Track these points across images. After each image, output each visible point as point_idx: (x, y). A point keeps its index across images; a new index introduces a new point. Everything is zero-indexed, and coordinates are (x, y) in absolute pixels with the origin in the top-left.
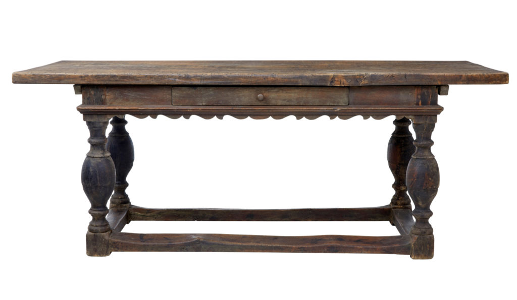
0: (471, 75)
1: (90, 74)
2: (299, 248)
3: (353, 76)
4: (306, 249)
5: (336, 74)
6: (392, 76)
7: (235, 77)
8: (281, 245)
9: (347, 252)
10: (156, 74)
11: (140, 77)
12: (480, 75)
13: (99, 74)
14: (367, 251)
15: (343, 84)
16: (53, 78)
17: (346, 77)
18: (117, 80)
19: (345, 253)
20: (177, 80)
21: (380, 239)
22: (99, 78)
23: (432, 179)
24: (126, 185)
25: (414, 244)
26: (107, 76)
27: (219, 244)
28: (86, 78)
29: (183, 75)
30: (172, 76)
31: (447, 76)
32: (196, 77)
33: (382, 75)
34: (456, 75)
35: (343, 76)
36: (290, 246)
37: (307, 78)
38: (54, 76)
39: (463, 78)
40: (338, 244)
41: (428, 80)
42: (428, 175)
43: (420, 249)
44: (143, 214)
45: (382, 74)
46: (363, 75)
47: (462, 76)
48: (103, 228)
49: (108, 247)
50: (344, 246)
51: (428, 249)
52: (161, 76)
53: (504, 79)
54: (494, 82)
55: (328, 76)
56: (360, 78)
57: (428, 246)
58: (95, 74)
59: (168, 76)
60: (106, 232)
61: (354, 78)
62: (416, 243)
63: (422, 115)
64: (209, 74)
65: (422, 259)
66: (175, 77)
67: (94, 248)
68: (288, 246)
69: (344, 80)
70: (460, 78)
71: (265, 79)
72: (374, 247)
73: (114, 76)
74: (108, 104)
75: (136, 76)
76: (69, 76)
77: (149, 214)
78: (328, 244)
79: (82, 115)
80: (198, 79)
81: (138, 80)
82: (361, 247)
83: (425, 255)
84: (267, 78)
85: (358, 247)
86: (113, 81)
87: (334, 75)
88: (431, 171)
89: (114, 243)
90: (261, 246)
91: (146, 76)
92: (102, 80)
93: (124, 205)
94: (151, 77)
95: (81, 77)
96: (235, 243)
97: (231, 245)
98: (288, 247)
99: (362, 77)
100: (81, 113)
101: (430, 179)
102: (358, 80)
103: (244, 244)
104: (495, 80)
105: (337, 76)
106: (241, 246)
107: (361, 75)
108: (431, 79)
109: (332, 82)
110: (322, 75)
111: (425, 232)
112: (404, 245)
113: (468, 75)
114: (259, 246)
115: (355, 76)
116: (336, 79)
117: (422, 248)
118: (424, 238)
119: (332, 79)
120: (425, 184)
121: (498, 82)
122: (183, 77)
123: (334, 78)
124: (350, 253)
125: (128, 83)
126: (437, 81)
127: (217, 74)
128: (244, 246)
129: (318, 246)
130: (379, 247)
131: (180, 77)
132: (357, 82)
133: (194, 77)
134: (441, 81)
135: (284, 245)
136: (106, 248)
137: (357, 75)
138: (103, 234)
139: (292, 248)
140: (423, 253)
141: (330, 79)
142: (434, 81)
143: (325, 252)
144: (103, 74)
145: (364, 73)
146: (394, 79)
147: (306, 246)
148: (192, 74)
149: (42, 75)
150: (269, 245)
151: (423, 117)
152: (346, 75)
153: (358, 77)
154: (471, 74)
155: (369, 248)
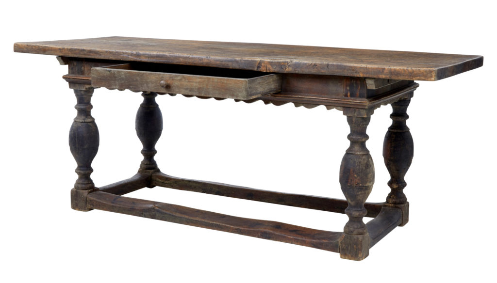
0: (395, 69)
1: (66, 47)
2: (236, 229)
3: (278, 62)
4: (242, 231)
5: (263, 60)
6: (315, 65)
7: (176, 57)
8: (221, 224)
9: (279, 241)
10: (114, 50)
11: (101, 52)
12: (404, 70)
13: (73, 48)
14: (297, 242)
15: (269, 69)
16: (41, 49)
17: (271, 63)
18: (85, 54)
19: (276, 240)
20: (130, 57)
21: (316, 233)
22: (72, 51)
23: (358, 176)
24: (155, 152)
25: (341, 243)
26: (78, 49)
27: (170, 215)
28: (63, 51)
29: (134, 52)
30: (126, 53)
31: (369, 68)
32: (144, 55)
33: (306, 64)
34: (378, 68)
35: (269, 62)
36: (228, 226)
37: (237, 62)
38: (41, 48)
39: (385, 72)
40: (271, 231)
41: (349, 71)
42: (354, 171)
43: (347, 248)
44: (162, 181)
45: (306, 62)
46: (288, 62)
47: (384, 69)
48: (84, 186)
49: (86, 203)
50: (276, 233)
51: (355, 250)
52: (118, 52)
53: (429, 75)
54: (418, 78)
55: (256, 61)
56: (285, 65)
57: (355, 246)
58: (69, 47)
59: (123, 52)
60: (86, 190)
61: (279, 64)
62: (343, 241)
63: (351, 108)
64: (155, 53)
65: (350, 259)
66: (128, 54)
67: (76, 203)
68: (226, 225)
69: (270, 66)
70: (383, 71)
71: (200, 60)
72: (304, 239)
73: (83, 50)
74: (87, 75)
75: (99, 51)
76: (52, 48)
77: (167, 182)
78: (262, 230)
79: (68, 83)
80: (146, 57)
81: (101, 55)
82: (292, 237)
83: (352, 256)
84: (202, 59)
85: (289, 236)
86: (82, 55)
87: (260, 60)
88: (358, 167)
89: (91, 201)
90: (204, 222)
91: (107, 52)
92: (74, 53)
93: (148, 171)
94: (110, 53)
95: (60, 49)
96: (183, 216)
97: (179, 217)
98: (227, 227)
99: (286, 63)
100: (67, 81)
101: (356, 176)
102: (283, 67)
103: (191, 218)
104: (419, 76)
105: (264, 62)
106: (188, 219)
107: (285, 62)
108: (353, 70)
109: (258, 67)
110: (250, 59)
111: (352, 232)
112: (332, 242)
113: (391, 69)
114: (202, 221)
115: (279, 63)
116: (263, 65)
117: (349, 248)
118: (350, 237)
119: (259, 64)
120: (350, 181)
121: (423, 78)
122: (135, 55)
123: (260, 63)
124: (281, 241)
125: (93, 57)
126: (359, 73)
127: (161, 53)
128: (190, 220)
129: (253, 229)
130: (308, 240)
131: (132, 54)
132: (282, 68)
133: (143, 55)
134: (363, 73)
135: (224, 224)
136: (84, 204)
137: (282, 62)
138: (82, 191)
139: (230, 228)
140: (350, 253)
141: (257, 64)
142: (356, 73)
143: (258, 237)
144: (76, 48)
145: (289, 60)
146: (317, 68)
147: (243, 229)
148: (141, 52)
149: (33, 46)
150: (210, 222)
151: (351, 109)
152: (271, 61)
153: (283, 63)
154: (395, 67)
155: (299, 240)
